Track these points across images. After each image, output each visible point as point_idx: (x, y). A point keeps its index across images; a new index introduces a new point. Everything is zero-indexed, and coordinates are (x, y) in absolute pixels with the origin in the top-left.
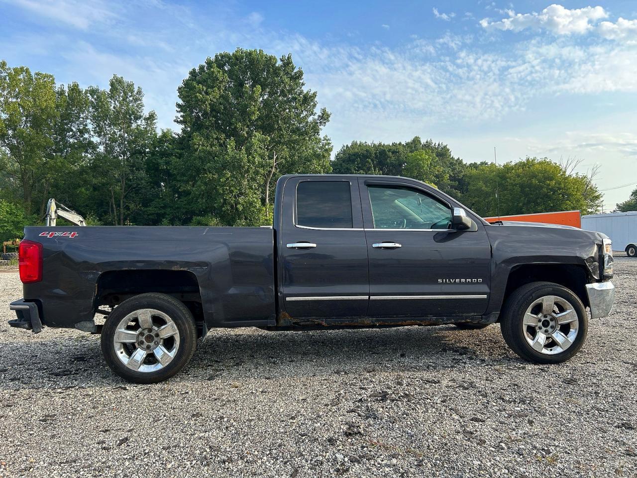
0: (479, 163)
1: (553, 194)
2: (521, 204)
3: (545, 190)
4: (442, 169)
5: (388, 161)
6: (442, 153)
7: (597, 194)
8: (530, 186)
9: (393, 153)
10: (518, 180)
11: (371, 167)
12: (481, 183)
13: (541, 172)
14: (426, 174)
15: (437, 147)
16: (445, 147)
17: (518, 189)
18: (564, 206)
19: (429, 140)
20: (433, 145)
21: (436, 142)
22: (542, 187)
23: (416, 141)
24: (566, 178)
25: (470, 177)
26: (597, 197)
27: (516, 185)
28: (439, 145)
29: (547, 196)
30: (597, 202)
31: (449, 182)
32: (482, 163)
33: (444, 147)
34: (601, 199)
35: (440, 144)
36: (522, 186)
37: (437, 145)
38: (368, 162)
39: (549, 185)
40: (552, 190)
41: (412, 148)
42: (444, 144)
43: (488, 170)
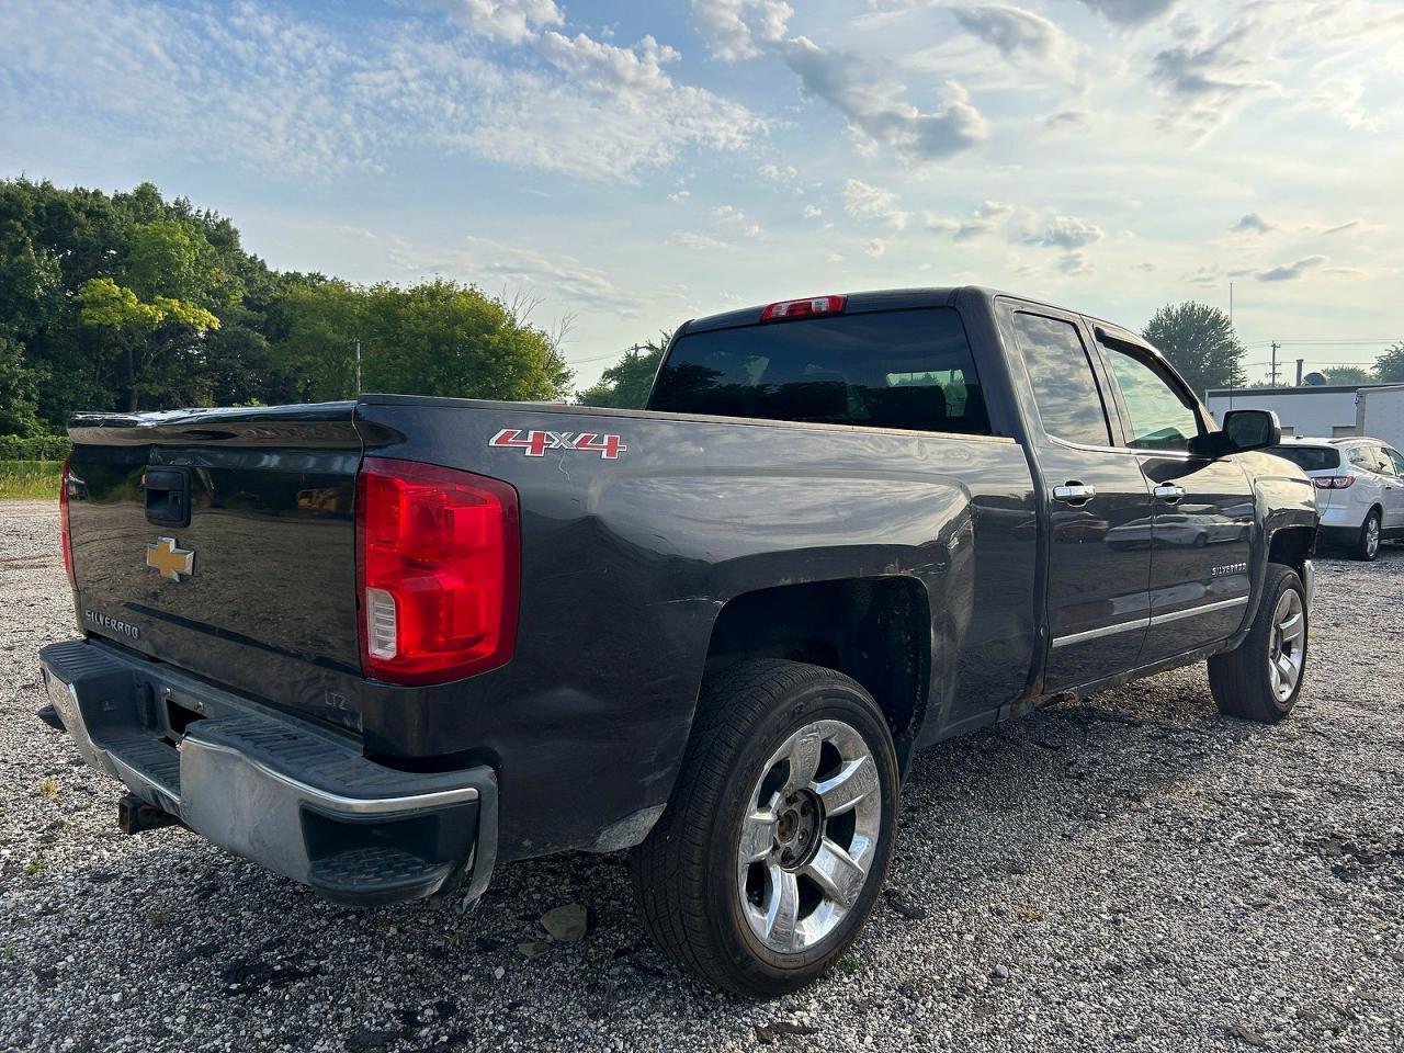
0: (305, 274)
1: (496, 362)
2: (432, 379)
3: (481, 352)
4: (225, 277)
5: (76, 234)
6: (222, 237)
7: (564, 371)
8: (451, 341)
9: (89, 214)
10: (424, 326)
11: (24, 242)
12: (324, 324)
13: (470, 313)
14: (187, 283)
15: (203, 218)
16: (225, 224)
17: (424, 343)
18: (516, 390)
19: (182, 199)
20: (193, 212)
21: (198, 207)
22: (473, 346)
23: (146, 194)
24: (517, 333)
25: (293, 305)
26: (565, 377)
27: (421, 335)
28: (208, 215)
29: (482, 366)
30: (565, 385)
31: (244, 311)
32: (312, 276)
33: (223, 222)
34: (572, 381)
35: (212, 213)
36: (435, 340)
37: (203, 213)
38: (12, 228)
39: (487, 343)
40: (493, 353)
41: (139, 210)
42: (222, 217)
43: (335, 295)
